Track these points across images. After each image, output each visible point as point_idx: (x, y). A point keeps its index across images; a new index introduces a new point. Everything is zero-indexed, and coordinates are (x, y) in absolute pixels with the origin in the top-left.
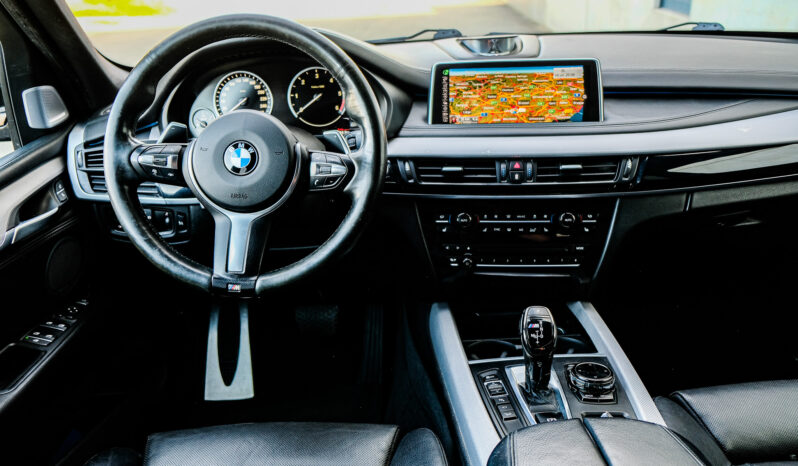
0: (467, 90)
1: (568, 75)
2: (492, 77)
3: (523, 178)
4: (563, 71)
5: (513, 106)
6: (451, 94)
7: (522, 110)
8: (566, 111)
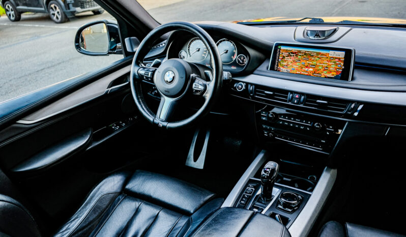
0: (287, 56)
1: (336, 55)
2: (300, 52)
3: (299, 103)
4: (334, 53)
5: (307, 67)
6: (280, 57)
7: (311, 69)
8: (332, 73)
